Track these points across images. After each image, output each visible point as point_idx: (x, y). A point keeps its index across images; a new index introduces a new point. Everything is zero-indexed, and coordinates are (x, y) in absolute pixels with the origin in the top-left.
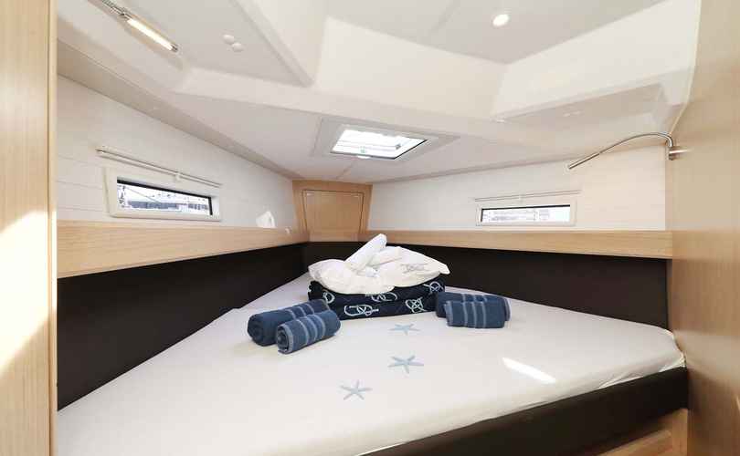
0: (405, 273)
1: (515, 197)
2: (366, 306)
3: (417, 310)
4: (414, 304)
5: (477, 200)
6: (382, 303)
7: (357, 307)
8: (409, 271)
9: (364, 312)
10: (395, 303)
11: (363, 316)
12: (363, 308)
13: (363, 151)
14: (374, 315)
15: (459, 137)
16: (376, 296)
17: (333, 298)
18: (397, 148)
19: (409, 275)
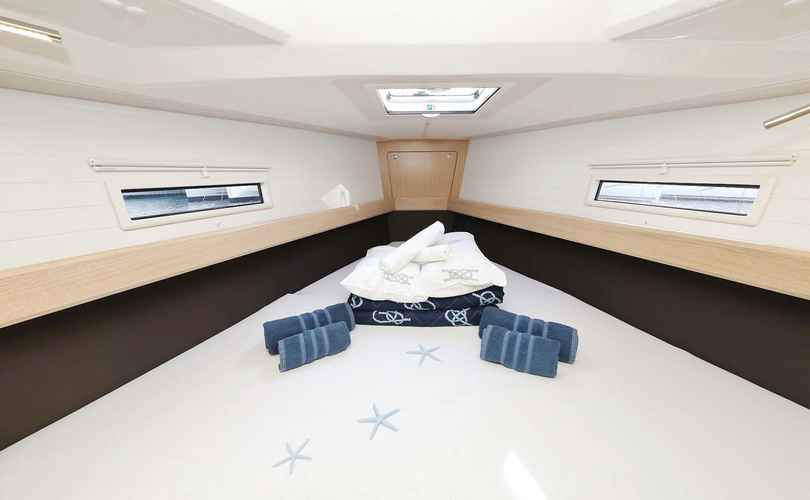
0: (446, 280)
1: (657, 165)
2: (396, 313)
3: (458, 324)
4: (456, 316)
5: (594, 167)
6: (416, 311)
7: (387, 314)
8: (451, 278)
9: (393, 320)
10: (431, 313)
11: (392, 324)
12: (393, 315)
13: (430, 107)
14: (405, 324)
15: (551, 79)
16: (409, 305)
17: (361, 302)
18: (476, 98)
19: (449, 283)
